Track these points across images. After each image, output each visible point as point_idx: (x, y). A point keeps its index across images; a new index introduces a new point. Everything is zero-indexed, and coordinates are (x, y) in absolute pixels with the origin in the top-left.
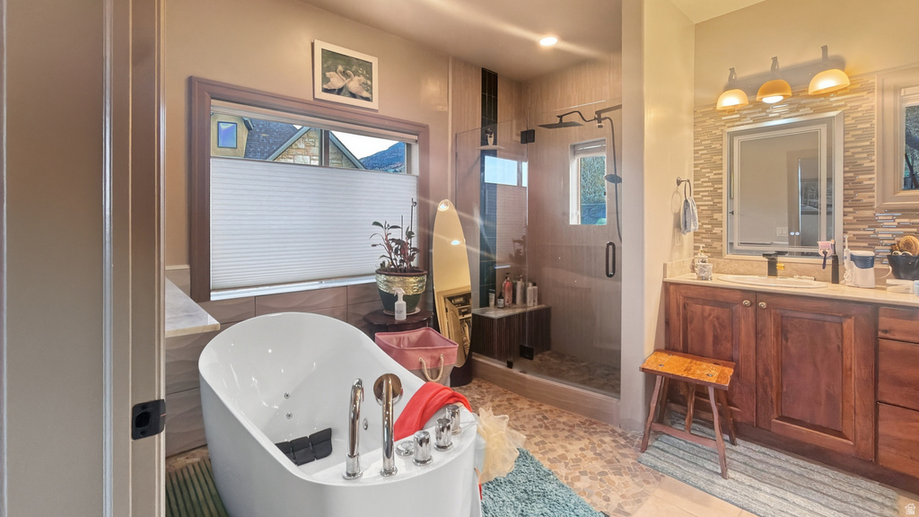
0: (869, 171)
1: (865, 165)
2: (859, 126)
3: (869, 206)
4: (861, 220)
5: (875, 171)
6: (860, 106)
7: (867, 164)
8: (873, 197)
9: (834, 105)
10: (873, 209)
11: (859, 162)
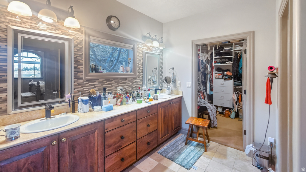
0: (81, 64)
1: (80, 62)
2: (79, 46)
3: (82, 78)
4: (79, 84)
5: (83, 65)
6: (79, 38)
7: (81, 62)
8: (83, 75)
9: (70, 34)
10: (83, 80)
11: (79, 60)
